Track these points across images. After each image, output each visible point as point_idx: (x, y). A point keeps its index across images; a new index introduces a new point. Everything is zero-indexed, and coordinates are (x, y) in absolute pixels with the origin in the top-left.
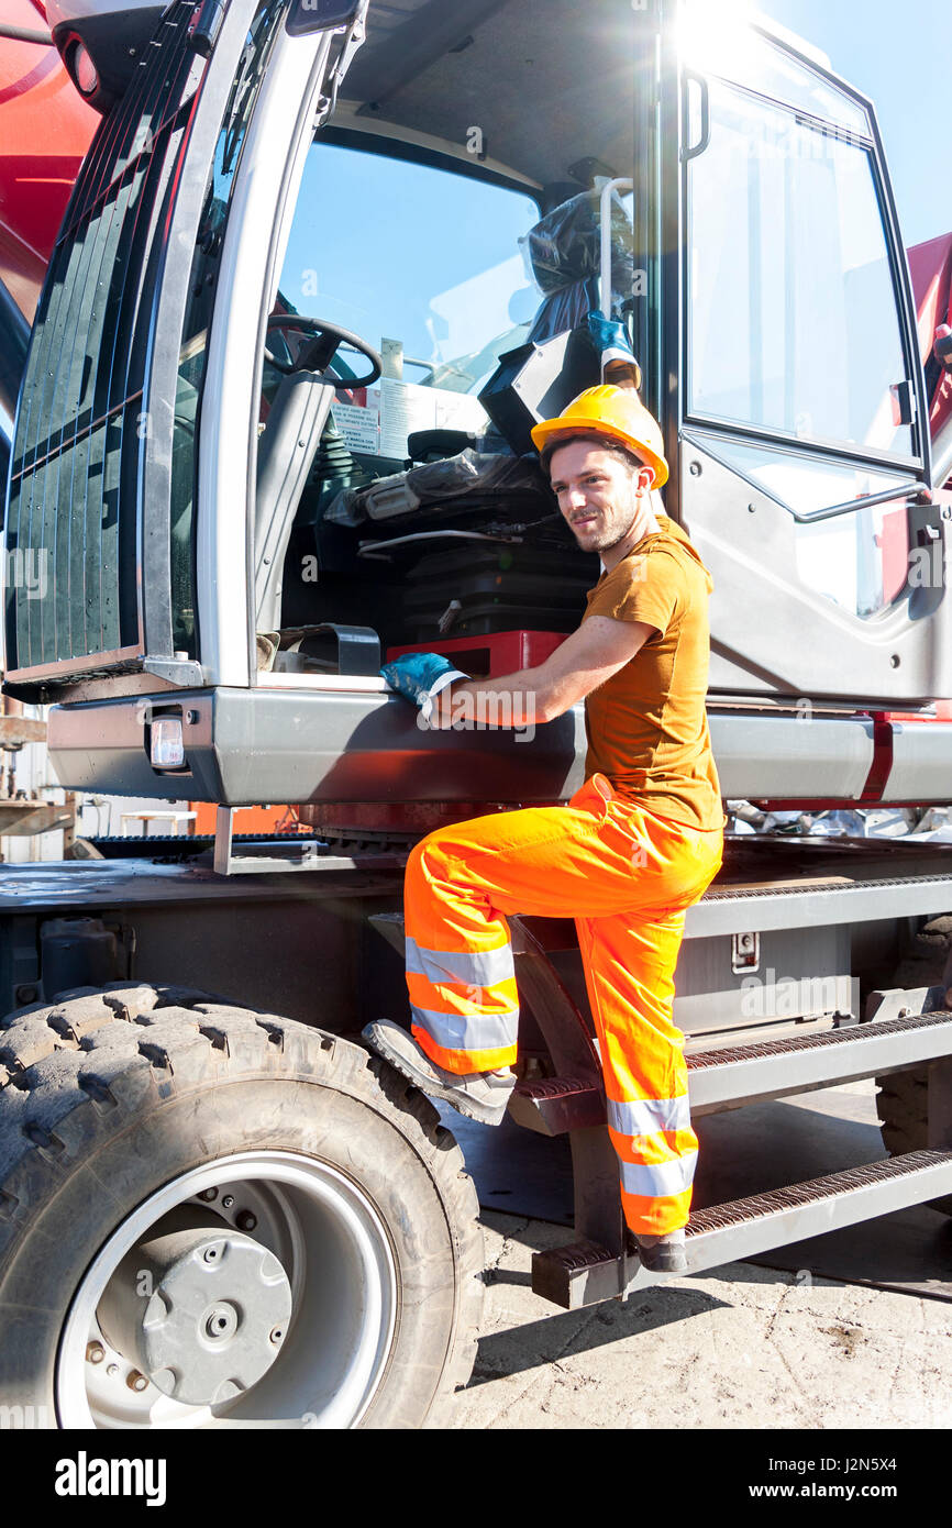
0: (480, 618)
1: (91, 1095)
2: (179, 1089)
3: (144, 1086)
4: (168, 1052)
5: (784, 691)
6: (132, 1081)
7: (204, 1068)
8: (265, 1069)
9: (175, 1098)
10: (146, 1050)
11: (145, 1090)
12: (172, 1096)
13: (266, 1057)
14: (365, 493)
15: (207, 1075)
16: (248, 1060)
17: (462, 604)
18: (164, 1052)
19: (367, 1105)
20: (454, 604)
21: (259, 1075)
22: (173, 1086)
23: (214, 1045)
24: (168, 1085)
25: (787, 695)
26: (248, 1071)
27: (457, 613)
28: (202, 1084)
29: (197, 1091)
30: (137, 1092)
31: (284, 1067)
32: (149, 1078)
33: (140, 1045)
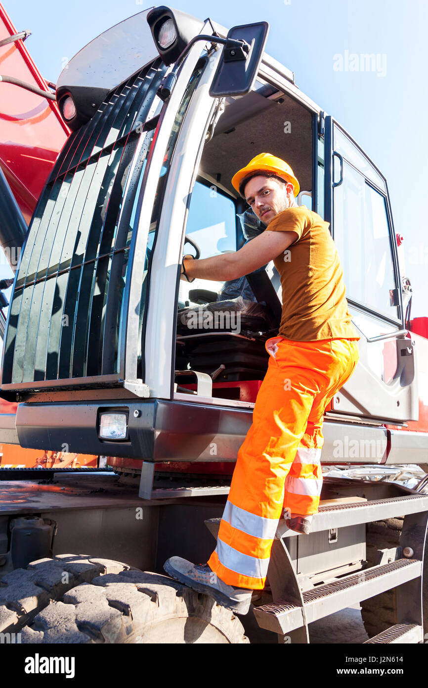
0: (234, 373)
1: (91, 637)
2: (136, 628)
3: (118, 628)
4: (131, 606)
5: (366, 414)
6: (112, 626)
7: (147, 614)
8: (175, 612)
9: (133, 634)
10: (113, 604)
11: (119, 631)
12: (132, 633)
13: (175, 605)
14: (182, 313)
15: (149, 618)
16: (167, 607)
17: (226, 366)
18: (128, 606)
19: (217, 628)
20: (222, 366)
21: (172, 615)
22: (133, 627)
23: (151, 600)
24: (130, 626)
25: (367, 416)
26: (168, 614)
27: (223, 370)
28: (147, 624)
29: (144, 628)
30: (114, 633)
31: (182, 610)
32: (121, 623)
33: (109, 601)
